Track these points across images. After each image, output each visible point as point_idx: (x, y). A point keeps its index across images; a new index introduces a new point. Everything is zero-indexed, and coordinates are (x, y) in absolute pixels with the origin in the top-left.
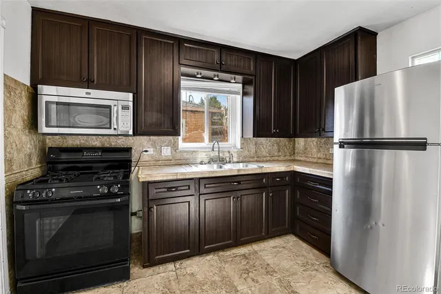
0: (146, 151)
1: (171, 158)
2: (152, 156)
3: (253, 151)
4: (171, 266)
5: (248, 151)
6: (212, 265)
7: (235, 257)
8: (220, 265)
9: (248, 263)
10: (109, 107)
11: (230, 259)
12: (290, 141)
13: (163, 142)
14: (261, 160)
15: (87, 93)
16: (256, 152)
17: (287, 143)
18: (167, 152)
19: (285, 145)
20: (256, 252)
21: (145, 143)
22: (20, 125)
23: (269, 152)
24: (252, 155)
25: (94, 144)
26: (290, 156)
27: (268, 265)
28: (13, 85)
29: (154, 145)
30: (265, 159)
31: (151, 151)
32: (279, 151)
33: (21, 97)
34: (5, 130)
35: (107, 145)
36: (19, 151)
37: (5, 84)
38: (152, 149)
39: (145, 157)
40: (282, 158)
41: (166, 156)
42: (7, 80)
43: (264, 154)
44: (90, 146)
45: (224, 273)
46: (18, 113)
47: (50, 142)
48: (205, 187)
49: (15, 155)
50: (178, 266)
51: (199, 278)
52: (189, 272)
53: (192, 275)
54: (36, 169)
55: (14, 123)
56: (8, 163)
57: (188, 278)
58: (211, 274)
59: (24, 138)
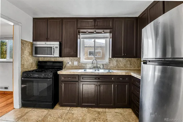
0: (68, 63)
1: (77, 66)
2: (71, 65)
3: (115, 64)
4: (68, 108)
5: (113, 64)
6: (83, 113)
7: (94, 112)
8: (86, 113)
9: (98, 116)
10: (51, 47)
11: (92, 112)
12: (138, 60)
13: (75, 60)
14: (120, 69)
15: (45, 43)
16: (117, 65)
17: (136, 61)
18: (76, 63)
19: (134, 62)
20: (105, 112)
21: (68, 60)
22: (28, 54)
23: (125, 65)
24: (115, 66)
25: (52, 60)
26: (138, 68)
27: (107, 120)
28: (25, 42)
29: (71, 61)
30: (122, 68)
31: (70, 63)
32: (131, 65)
33: (28, 46)
34: (21, 56)
35: (56, 61)
39: (68, 65)
40: (132, 68)
42: (22, 41)
43: (122, 66)
44: (51, 61)
45: (85, 117)
46: (27, 50)
47: (41, 60)
48: (83, 79)
49: (26, 63)
50: (71, 109)
51: (75, 116)
52: (73, 112)
53: (73, 114)
54: (34, 68)
55: (25, 53)
56: (22, 65)
57: (71, 115)
58: (80, 116)
59: (29, 58)
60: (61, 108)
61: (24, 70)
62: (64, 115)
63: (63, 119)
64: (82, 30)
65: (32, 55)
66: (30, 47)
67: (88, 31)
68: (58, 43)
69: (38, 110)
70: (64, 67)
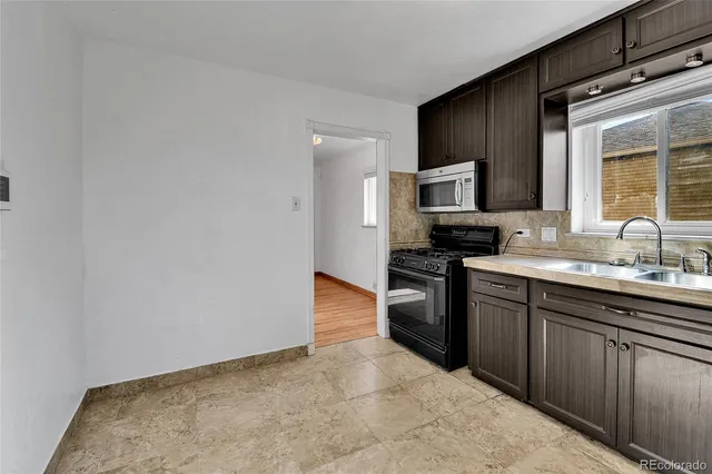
0: (520, 233)
1: (557, 246)
2: (528, 241)
6: (535, 431)
7: (591, 459)
11: (576, 452)
13: (545, 219)
15: (441, 172)
18: (549, 235)
21: (520, 221)
22: (405, 206)
28: (398, 177)
29: (531, 225)
31: (527, 233)
33: (406, 185)
34: (390, 211)
35: (480, 224)
36: (404, 227)
37: (390, 179)
38: (529, 230)
39: (519, 241)
41: (550, 243)
42: (392, 176)
45: (532, 447)
46: (404, 197)
47: (443, 221)
49: (400, 229)
50: (499, 398)
51: (496, 422)
52: (498, 410)
53: (496, 414)
54: (423, 242)
55: (399, 205)
56: (393, 234)
57: (488, 412)
58: (515, 433)
59: (410, 217)
60: (473, 380)
61: (398, 247)
62: (469, 401)
63: (459, 408)
64: (574, 90)
65: (415, 207)
66: (411, 186)
67: (597, 87)
68: (471, 165)
69: (417, 358)
70: (501, 248)
